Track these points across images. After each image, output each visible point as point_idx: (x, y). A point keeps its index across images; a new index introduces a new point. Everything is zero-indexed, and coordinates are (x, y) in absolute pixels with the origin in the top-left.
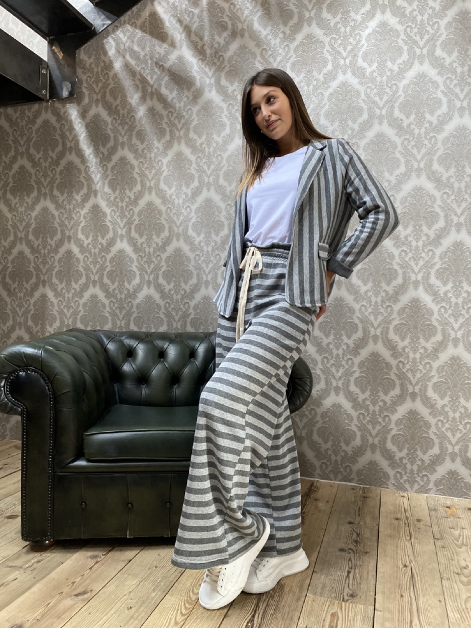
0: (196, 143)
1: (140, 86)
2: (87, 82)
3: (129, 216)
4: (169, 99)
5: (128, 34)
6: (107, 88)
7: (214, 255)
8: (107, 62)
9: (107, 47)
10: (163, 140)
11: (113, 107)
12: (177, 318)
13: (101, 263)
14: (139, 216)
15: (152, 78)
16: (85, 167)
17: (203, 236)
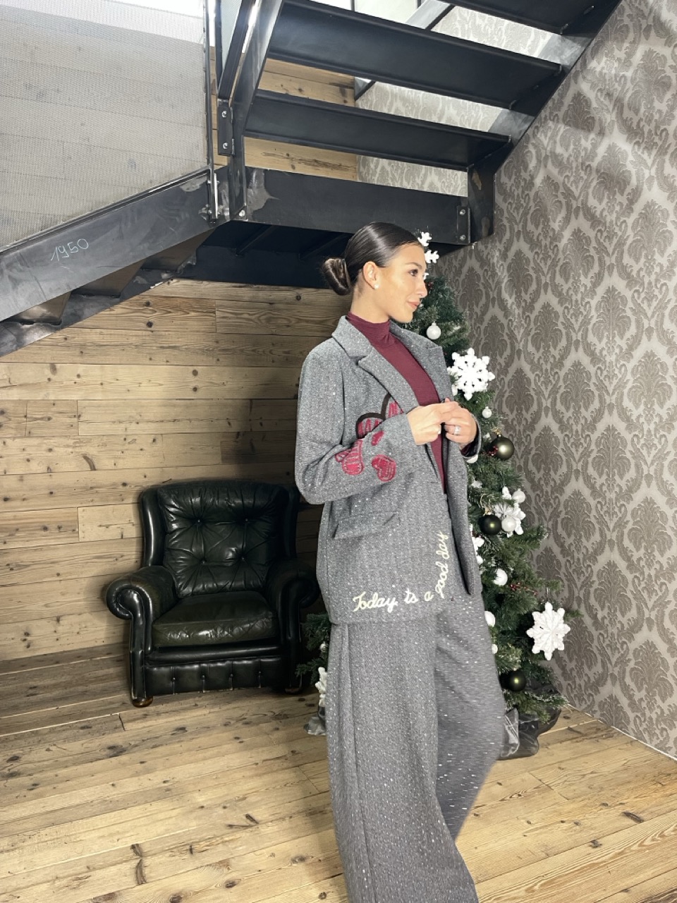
0: (632, 271)
1: (564, 201)
2: (508, 212)
3: (554, 382)
4: (598, 214)
5: (549, 134)
6: (528, 213)
7: (658, 436)
8: (528, 178)
9: (528, 158)
10: (591, 274)
11: (535, 238)
12: (611, 528)
13: (526, 444)
14: (565, 382)
15: (577, 187)
16: (508, 321)
17: (642, 407)
